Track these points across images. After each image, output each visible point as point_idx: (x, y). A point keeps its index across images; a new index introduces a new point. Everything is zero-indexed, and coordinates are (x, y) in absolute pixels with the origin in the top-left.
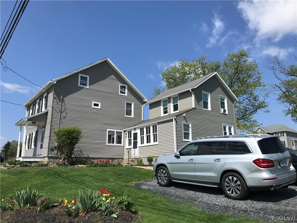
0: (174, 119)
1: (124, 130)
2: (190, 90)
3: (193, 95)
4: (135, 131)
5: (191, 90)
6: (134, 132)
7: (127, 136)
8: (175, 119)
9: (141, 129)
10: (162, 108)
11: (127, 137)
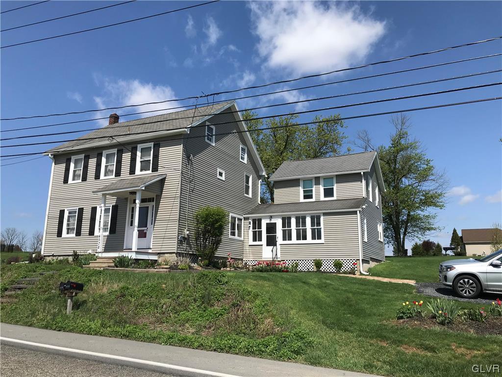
0: (358, 212)
1: (244, 216)
2: (362, 173)
3: (363, 180)
4: (271, 220)
5: (364, 173)
6: (268, 221)
7: (251, 225)
8: (360, 211)
9: (284, 219)
10: (301, 190)
11: (251, 228)
